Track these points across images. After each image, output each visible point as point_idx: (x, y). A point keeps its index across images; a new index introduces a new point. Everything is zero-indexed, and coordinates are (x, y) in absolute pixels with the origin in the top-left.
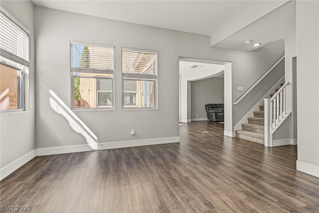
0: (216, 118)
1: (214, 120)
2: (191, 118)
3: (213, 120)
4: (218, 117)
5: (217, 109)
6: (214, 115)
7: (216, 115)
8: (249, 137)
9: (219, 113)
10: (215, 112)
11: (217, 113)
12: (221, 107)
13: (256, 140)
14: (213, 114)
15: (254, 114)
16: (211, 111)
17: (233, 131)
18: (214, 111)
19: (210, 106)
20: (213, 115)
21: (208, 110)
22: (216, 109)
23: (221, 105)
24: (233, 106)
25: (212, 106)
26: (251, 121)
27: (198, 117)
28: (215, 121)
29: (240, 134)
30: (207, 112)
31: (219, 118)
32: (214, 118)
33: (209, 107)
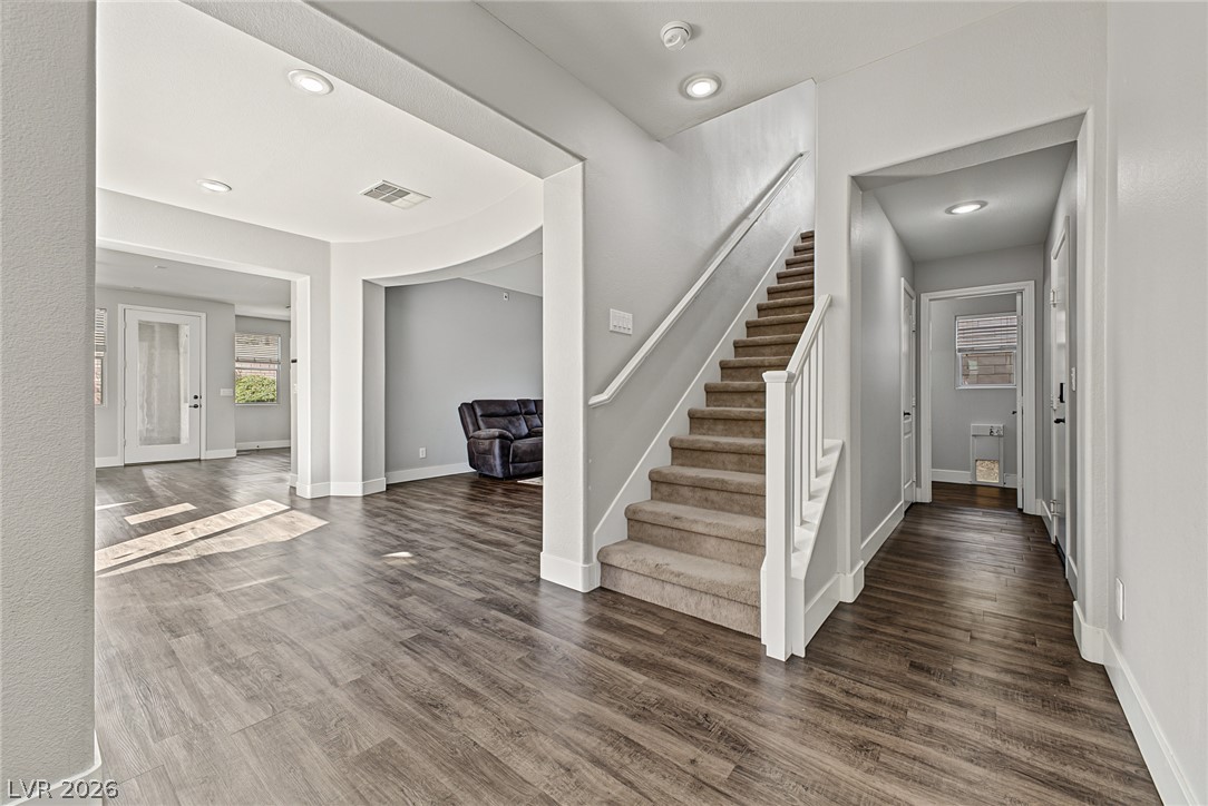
0: (505, 464)
1: (498, 471)
2: (386, 470)
3: (492, 470)
4: (515, 456)
5: (510, 422)
6: (497, 451)
7: (506, 452)
8: (668, 588)
9: (516, 439)
10: (501, 437)
11: (512, 441)
12: (526, 413)
13: (709, 606)
14: (491, 444)
15: (673, 449)
16: (484, 432)
17: (587, 559)
18: (496, 432)
19: (482, 410)
20: (489, 451)
21: (471, 428)
22: (503, 421)
23: (525, 407)
24: (589, 410)
25: (492, 409)
26: (665, 489)
27: (425, 462)
28: (501, 476)
29: (625, 574)
30: (468, 438)
31: (518, 459)
32: (498, 462)
33: (479, 412)
